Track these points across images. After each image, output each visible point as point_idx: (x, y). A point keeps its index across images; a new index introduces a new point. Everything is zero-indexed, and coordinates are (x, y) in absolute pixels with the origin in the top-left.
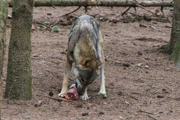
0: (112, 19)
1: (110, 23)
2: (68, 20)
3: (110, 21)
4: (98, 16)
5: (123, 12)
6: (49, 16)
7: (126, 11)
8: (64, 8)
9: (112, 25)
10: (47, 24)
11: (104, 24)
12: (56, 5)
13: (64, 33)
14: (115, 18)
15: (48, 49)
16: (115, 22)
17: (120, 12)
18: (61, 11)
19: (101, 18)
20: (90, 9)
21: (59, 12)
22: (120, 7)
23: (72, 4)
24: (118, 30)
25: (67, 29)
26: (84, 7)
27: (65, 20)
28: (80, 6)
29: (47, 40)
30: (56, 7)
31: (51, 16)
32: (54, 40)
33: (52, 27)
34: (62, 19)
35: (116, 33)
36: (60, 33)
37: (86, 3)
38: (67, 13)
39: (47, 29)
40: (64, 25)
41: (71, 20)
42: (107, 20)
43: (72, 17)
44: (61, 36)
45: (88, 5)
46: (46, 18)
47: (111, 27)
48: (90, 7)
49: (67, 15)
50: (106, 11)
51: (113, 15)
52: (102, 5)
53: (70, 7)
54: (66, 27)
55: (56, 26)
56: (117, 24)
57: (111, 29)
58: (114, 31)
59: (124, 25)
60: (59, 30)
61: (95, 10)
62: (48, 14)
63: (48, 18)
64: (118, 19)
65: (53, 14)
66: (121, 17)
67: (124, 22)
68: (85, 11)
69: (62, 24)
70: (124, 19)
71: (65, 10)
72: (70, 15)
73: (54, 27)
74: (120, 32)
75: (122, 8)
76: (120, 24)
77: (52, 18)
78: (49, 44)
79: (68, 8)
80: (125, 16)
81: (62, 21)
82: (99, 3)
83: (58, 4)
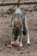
0: (30, 10)
1: (29, 12)
2: (10, 11)
3: (29, 11)
4: (23, 9)
5: (34, 6)
6: (2, 10)
7: (36, 6)
8: (8, 6)
9: (30, 13)
10: (2, 14)
11: (27, 12)
12: (5, 5)
13: (9, 17)
14: (31, 9)
15: (3, 25)
16: (31, 11)
17: (33, 6)
18: (7, 8)
19: (25, 10)
20: (20, 6)
21: (6, 8)
22: (33, 4)
23: (12, 4)
24: (33, 15)
25: (11, 15)
26: (17, 5)
27: (9, 11)
28: (15, 5)
29: (2, 21)
30: (5, 6)
31: (3, 10)
32: (5, 21)
33: (4, 15)
34: (8, 11)
35: (32, 16)
36: (8, 17)
37: (18, 3)
38: (10, 8)
39: (2, 16)
40: (9, 14)
41: (12, 11)
42: (28, 10)
43: (12, 10)
44: (8, 19)
45: (19, 4)
46: (1, 11)
47: (29, 13)
48: (20, 5)
49: (10, 9)
50: (27, 6)
51: (30, 8)
52: (25, 4)
53: (11, 6)
54: (10, 14)
55: (6, 14)
56: (32, 12)
57: (30, 14)
58: (31, 15)
59: (35, 12)
60: (7, 16)
61: (22, 6)
62: (2, 9)
63: (2, 11)
64: (32, 10)
65: (4, 9)
66: (34, 9)
67: (35, 11)
68: (18, 7)
69: (8, 13)
70: (35, 10)
71: (9, 7)
72: (11, 9)
73: (5, 15)
74: (34, 15)
75: (34, 4)
76: (33, 12)
77: (4, 11)
78: (3, 22)
79: (10, 6)
80: (35, 8)
81: (8, 12)
82: (24, 3)
83: (6, 4)
